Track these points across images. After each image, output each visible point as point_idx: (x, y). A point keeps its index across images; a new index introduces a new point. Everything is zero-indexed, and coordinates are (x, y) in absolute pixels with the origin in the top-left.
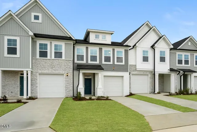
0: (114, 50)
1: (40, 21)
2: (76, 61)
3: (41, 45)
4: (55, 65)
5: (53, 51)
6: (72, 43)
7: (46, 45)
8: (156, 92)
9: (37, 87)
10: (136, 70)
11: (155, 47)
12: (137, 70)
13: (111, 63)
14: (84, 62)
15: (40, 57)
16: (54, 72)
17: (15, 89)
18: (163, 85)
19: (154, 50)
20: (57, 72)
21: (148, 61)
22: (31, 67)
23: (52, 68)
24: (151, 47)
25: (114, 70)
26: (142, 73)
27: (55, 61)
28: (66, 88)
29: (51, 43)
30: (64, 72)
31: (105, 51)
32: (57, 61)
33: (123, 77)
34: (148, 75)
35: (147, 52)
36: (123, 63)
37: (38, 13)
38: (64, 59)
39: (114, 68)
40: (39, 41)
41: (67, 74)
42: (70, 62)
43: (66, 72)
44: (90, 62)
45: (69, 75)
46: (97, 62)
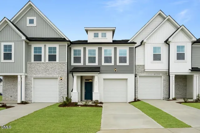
0: (115, 49)
1: (35, 24)
2: (73, 64)
3: (35, 48)
4: (49, 69)
5: (47, 54)
6: (66, 44)
7: (40, 48)
8: (171, 98)
9: (31, 91)
10: (144, 71)
11: (170, 42)
12: (146, 71)
13: (113, 64)
14: (81, 64)
15: (34, 61)
16: (48, 76)
17: (14, 93)
18: (186, 89)
19: (169, 45)
20: (51, 76)
21: (160, 60)
22: (24, 72)
23: (46, 72)
24: (165, 42)
25: (115, 72)
26: (153, 75)
27: (49, 64)
28: (60, 92)
29: (45, 46)
30: (57, 76)
31: (105, 51)
32: (51, 64)
33: (127, 79)
34: (161, 77)
35: (159, 48)
36: (127, 64)
37: (33, 16)
38: (58, 62)
39: (115, 70)
40: (34, 45)
41: (61, 77)
42: (64, 64)
43: (60, 76)
44: (88, 64)
45: (63, 78)
46: (96, 64)
